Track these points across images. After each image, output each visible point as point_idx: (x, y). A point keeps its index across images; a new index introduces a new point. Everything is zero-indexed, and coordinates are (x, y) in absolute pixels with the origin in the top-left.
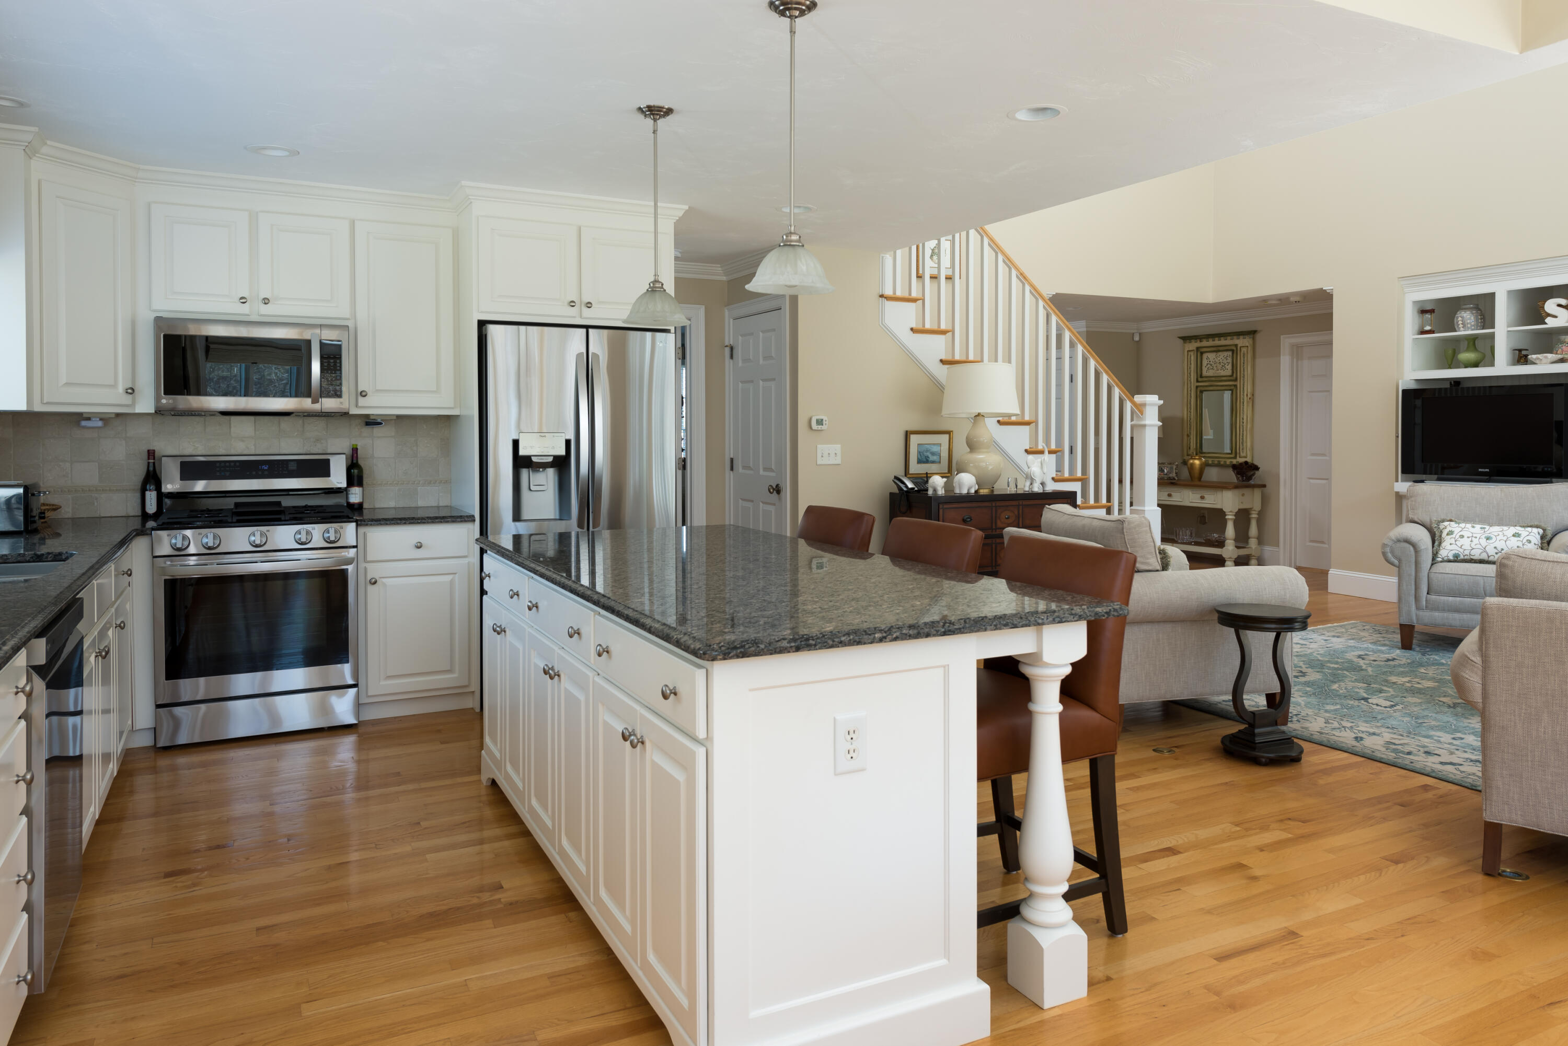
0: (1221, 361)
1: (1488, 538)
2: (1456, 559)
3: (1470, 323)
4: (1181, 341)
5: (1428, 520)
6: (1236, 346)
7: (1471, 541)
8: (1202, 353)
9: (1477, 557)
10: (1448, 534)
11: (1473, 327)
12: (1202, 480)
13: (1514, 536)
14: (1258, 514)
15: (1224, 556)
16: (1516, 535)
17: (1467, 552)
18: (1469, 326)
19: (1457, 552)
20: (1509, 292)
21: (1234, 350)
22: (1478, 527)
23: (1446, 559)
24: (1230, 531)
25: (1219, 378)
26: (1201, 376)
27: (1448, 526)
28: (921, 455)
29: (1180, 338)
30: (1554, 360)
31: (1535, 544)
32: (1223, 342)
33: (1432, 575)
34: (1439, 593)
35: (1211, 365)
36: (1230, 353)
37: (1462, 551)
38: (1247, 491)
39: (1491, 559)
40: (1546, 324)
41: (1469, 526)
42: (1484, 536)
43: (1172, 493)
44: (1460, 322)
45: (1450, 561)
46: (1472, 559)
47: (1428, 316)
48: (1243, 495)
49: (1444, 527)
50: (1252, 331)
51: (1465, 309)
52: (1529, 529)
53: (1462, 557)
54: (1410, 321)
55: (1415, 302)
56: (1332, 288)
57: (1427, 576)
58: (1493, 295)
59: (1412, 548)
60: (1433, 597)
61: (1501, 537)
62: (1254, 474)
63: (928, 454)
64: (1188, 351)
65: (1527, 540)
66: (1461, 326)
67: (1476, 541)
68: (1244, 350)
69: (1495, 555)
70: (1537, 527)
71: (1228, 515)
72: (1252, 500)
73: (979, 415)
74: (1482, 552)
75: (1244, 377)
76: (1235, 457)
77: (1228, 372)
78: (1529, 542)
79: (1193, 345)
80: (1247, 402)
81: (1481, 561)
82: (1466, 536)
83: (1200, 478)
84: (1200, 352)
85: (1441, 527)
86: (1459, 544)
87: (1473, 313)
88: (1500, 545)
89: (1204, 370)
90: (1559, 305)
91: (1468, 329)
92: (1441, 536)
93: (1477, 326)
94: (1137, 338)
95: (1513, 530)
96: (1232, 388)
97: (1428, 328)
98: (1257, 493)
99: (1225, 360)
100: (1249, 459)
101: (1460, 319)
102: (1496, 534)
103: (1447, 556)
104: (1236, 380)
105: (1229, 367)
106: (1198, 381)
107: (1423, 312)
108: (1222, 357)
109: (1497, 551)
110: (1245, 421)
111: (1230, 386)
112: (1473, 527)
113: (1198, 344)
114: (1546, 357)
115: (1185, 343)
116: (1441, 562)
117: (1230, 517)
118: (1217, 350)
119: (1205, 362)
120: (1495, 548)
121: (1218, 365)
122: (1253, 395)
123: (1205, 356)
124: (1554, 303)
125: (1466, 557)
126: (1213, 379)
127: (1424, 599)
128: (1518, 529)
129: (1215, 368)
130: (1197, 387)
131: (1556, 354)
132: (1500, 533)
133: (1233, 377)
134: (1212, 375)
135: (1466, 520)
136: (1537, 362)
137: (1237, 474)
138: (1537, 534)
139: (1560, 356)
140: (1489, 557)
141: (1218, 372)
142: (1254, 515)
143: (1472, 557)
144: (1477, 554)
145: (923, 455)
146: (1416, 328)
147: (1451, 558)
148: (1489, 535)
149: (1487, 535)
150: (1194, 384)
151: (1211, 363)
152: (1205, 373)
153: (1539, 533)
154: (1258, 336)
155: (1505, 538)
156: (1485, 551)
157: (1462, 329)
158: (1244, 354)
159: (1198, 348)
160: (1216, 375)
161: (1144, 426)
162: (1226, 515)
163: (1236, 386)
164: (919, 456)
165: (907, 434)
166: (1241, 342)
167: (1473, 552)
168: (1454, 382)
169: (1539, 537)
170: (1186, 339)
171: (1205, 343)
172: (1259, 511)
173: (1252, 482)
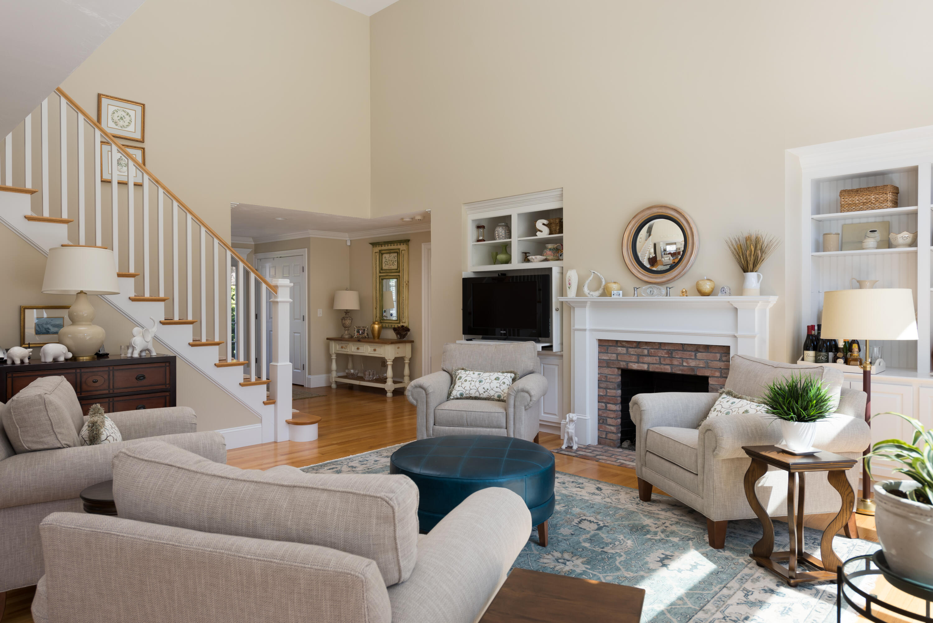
0: (392, 259)
1: (480, 382)
2: (462, 397)
3: (502, 235)
4: (371, 246)
5: (451, 369)
6: (399, 249)
7: (471, 384)
8: (382, 254)
9: (473, 395)
10: (459, 379)
11: (503, 238)
12: (380, 337)
13: (495, 379)
14: (409, 360)
15: (386, 389)
16: (497, 379)
17: (467, 392)
18: (501, 237)
19: (462, 392)
20: (519, 215)
21: (398, 252)
22: (477, 373)
23: (455, 397)
24: (390, 373)
25: (390, 271)
26: (382, 270)
27: (462, 373)
28: (39, 327)
29: (371, 244)
30: (541, 260)
31: (507, 385)
32: (392, 247)
33: (436, 411)
34: (441, 424)
35: (387, 262)
36: (396, 254)
37: (464, 391)
38: (401, 346)
39: (481, 396)
40: (537, 236)
41: (471, 372)
42: (478, 380)
43: (360, 347)
44: (497, 235)
45: (457, 399)
46: (471, 397)
47: (481, 230)
48: (398, 348)
49: (458, 374)
50: (406, 240)
51: (500, 226)
52: (506, 374)
53: (465, 395)
54: (471, 233)
55: (473, 221)
56: (430, 210)
57: (433, 412)
58: (509, 217)
59: (424, 392)
60: (437, 427)
61: (488, 380)
62: (406, 334)
63: (49, 326)
64: (375, 252)
65: (503, 382)
66: (497, 237)
67: (473, 383)
68: (403, 252)
69: (484, 393)
70: (511, 372)
71: (389, 362)
72: (405, 351)
73: (81, 292)
74: (476, 392)
75: (403, 270)
76: (399, 323)
77: (395, 267)
78: (504, 383)
79: (377, 249)
80: (406, 287)
81: (476, 398)
82: (468, 381)
83: (379, 338)
84: (381, 253)
85: (457, 374)
86: (463, 386)
87: (503, 229)
88: (487, 386)
89: (384, 265)
90: (544, 224)
91: (501, 239)
92: (455, 380)
93: (506, 236)
94: (349, 244)
95: (496, 375)
96: (398, 277)
97: (481, 238)
98: (408, 347)
99: (394, 258)
100: (405, 325)
101: (496, 232)
102: (485, 378)
103: (456, 395)
104: (399, 272)
105: (396, 263)
106: (380, 273)
107: (479, 227)
108: (392, 257)
109: (485, 391)
110: (404, 299)
111: (396, 276)
112: (474, 373)
113: (380, 248)
114: (536, 258)
115: (373, 247)
116: (453, 399)
117: (390, 363)
118: (390, 252)
119: (384, 260)
120: (484, 388)
121: (390, 262)
122: (408, 282)
123: (384, 255)
124: (541, 222)
125: (467, 395)
126: (388, 271)
127: (431, 429)
128: (499, 375)
129: (389, 264)
130: (380, 276)
131: (544, 256)
132: (488, 378)
133: (398, 270)
134: (387, 268)
135: (473, 369)
136: (532, 260)
137: (397, 334)
138: (510, 377)
139: (544, 257)
140: (480, 395)
141: (391, 266)
142: (407, 361)
143: (471, 395)
144: (473, 393)
145: (43, 327)
146: (475, 238)
147: (459, 396)
148: (482, 379)
149: (480, 379)
150: (378, 274)
151: (387, 260)
152: (384, 268)
153: (511, 377)
154: (410, 243)
155: (490, 381)
156: (478, 391)
157: (498, 239)
158: (403, 255)
159: (380, 251)
160: (389, 268)
161: (277, 302)
162: (387, 362)
163: (399, 276)
164: (38, 329)
165: (22, 310)
166: (402, 247)
167: (471, 392)
168: (501, 274)
169: (511, 380)
170: (374, 244)
171: (384, 248)
172: (410, 358)
173: (405, 339)
